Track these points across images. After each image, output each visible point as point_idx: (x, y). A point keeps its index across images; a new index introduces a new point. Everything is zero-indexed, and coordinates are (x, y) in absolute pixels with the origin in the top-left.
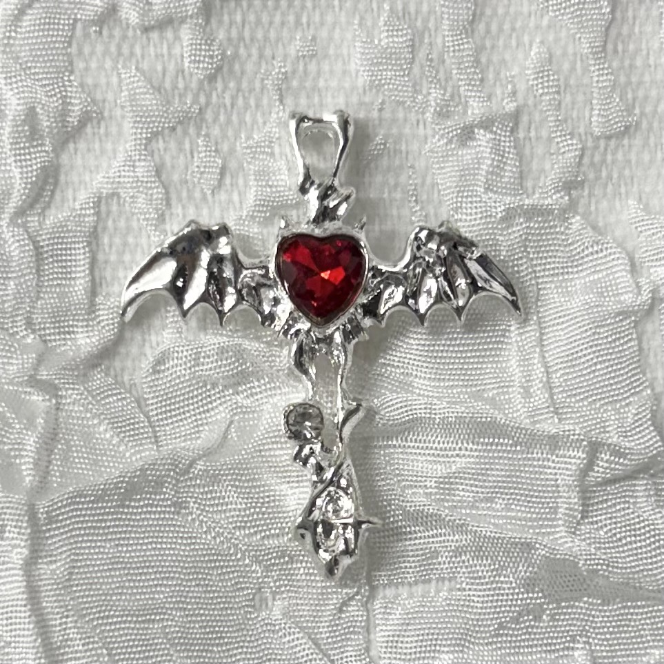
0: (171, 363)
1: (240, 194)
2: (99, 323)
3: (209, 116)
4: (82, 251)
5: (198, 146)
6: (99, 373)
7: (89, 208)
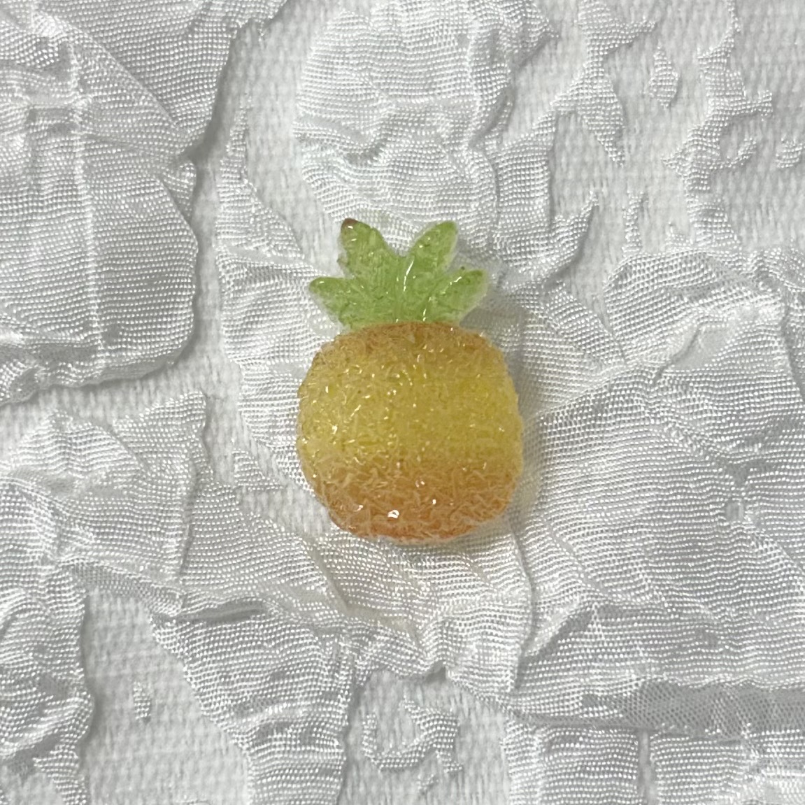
0: (633, 277)
1: (696, 106)
2: (559, 241)
3: (664, 30)
4: (541, 170)
5: (654, 61)
6: (560, 291)
7: (547, 128)
